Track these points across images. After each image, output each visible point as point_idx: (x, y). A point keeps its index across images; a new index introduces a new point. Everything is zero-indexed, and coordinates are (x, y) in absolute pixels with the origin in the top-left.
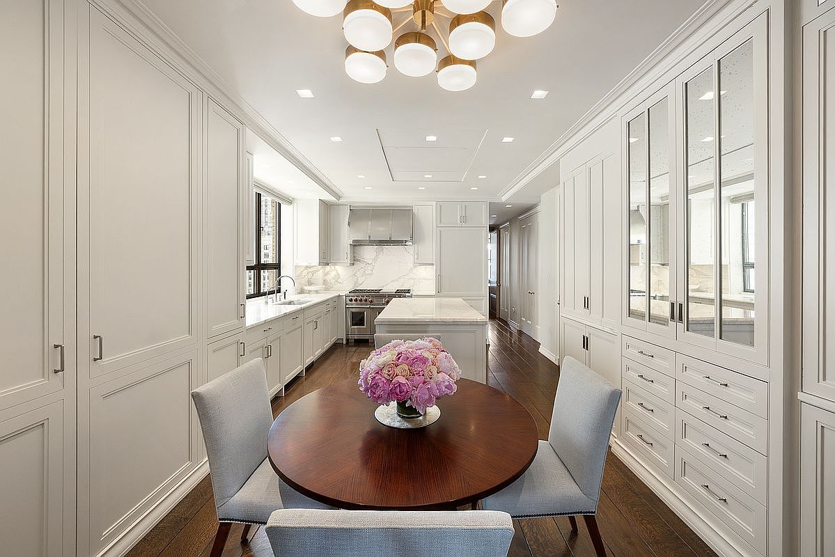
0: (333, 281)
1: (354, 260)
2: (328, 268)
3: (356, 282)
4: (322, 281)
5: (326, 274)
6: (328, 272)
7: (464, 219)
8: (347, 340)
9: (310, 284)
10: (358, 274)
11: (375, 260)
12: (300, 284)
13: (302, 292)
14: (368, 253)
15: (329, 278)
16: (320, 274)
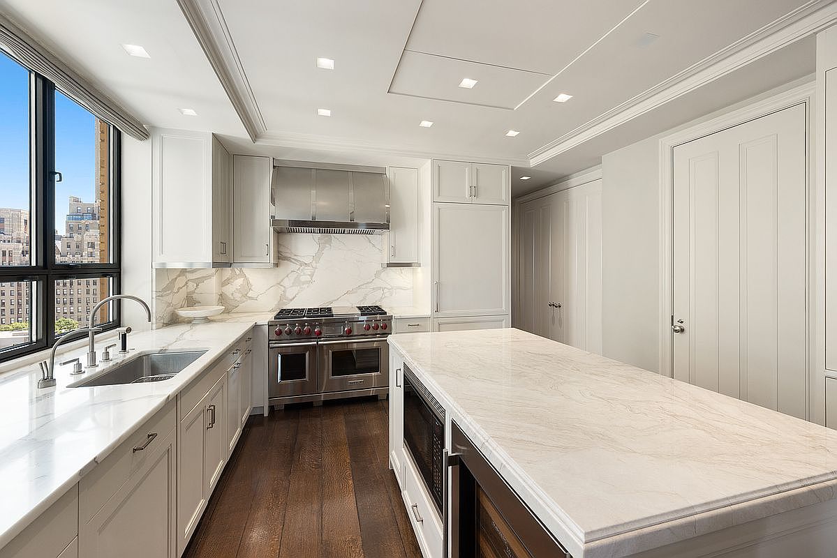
0: (238, 296)
1: (280, 258)
2: (228, 272)
3: (282, 297)
4: (215, 297)
5: (224, 283)
6: (228, 279)
7: (475, 191)
8: (271, 408)
9: (191, 302)
10: (287, 283)
11: (317, 257)
12: (169, 305)
13: (174, 321)
14: (305, 245)
15: (229, 290)
16: (212, 285)
